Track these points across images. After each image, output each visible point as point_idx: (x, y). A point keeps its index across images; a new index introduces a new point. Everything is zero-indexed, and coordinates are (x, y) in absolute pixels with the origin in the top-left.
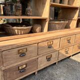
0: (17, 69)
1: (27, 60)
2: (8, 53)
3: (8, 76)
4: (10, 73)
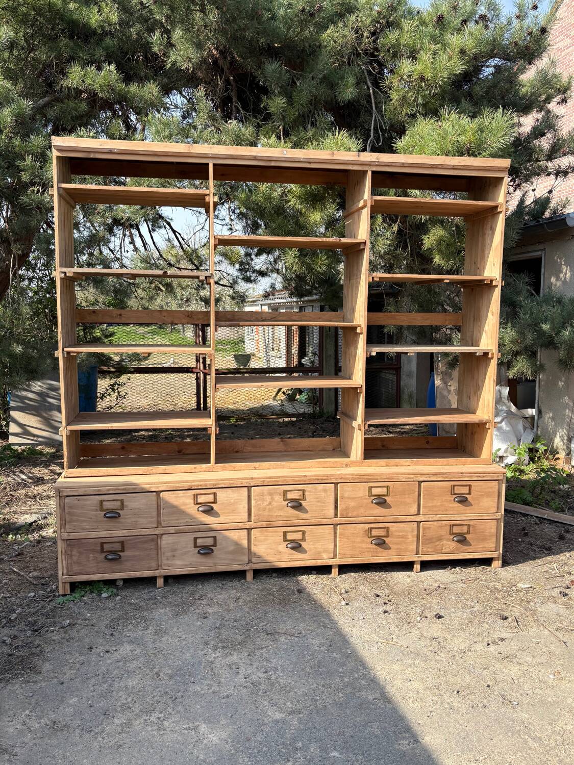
0: (99, 548)
1: (125, 533)
2: (76, 502)
3: (75, 558)
4: (80, 553)
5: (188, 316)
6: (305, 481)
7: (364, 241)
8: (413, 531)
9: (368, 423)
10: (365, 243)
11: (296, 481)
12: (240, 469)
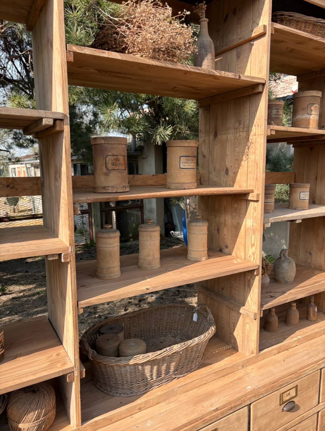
5: (8, 186)
6: (217, 417)
7: (263, 82)
8: (313, 424)
9: (263, 309)
10: (263, 84)
11: (207, 422)
12: (119, 418)
